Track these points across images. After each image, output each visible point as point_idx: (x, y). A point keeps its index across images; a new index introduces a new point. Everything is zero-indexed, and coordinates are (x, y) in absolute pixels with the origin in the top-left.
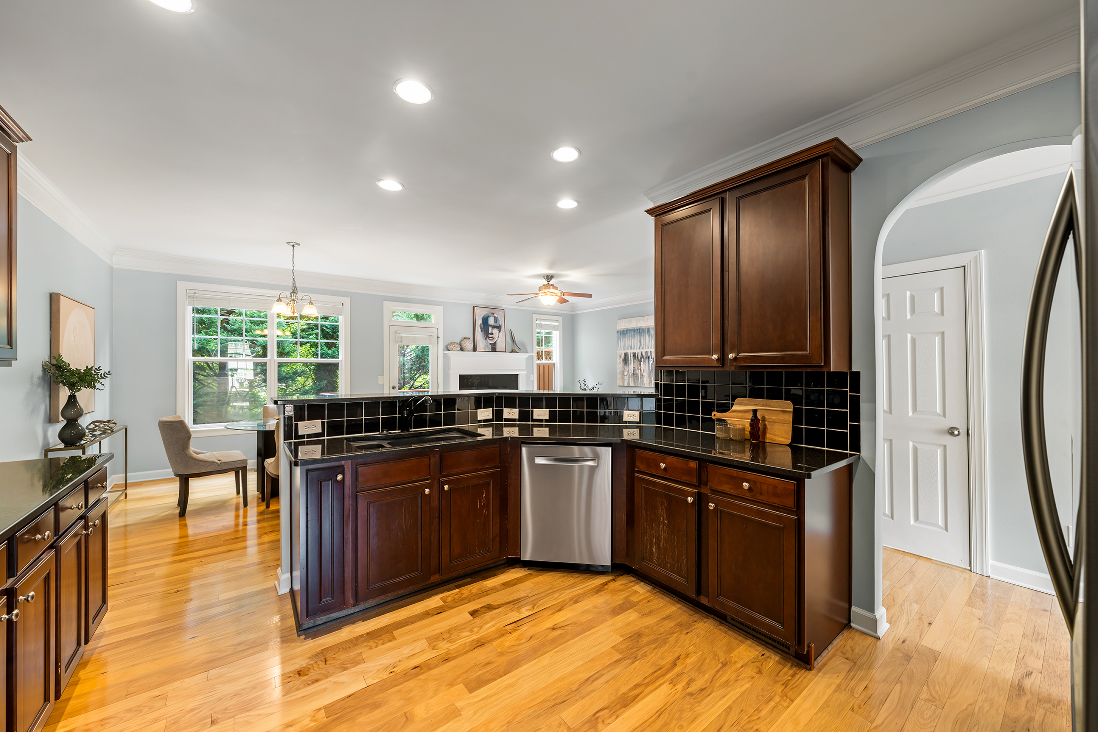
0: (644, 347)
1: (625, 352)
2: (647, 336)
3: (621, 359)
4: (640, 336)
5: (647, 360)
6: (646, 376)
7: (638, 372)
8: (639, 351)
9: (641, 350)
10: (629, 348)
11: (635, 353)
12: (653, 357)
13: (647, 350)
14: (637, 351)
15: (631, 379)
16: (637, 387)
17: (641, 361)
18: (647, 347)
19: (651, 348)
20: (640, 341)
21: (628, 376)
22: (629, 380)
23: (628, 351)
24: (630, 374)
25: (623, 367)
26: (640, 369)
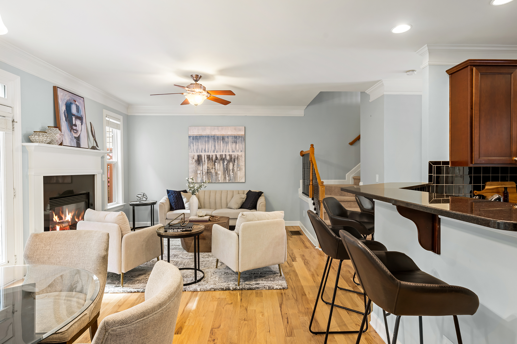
0: (219, 151)
1: (198, 154)
2: (222, 142)
3: (194, 160)
4: (215, 142)
5: (221, 162)
6: (220, 174)
7: (213, 171)
8: (214, 154)
9: (216, 153)
10: (203, 151)
11: (209, 156)
12: (227, 159)
13: (222, 153)
14: (211, 154)
15: (204, 177)
16: (212, 183)
17: (215, 162)
18: (221, 151)
19: (226, 152)
20: (215, 146)
21: (201, 174)
22: (203, 177)
23: (201, 154)
24: (204, 173)
25: (196, 167)
26: (215, 169)
